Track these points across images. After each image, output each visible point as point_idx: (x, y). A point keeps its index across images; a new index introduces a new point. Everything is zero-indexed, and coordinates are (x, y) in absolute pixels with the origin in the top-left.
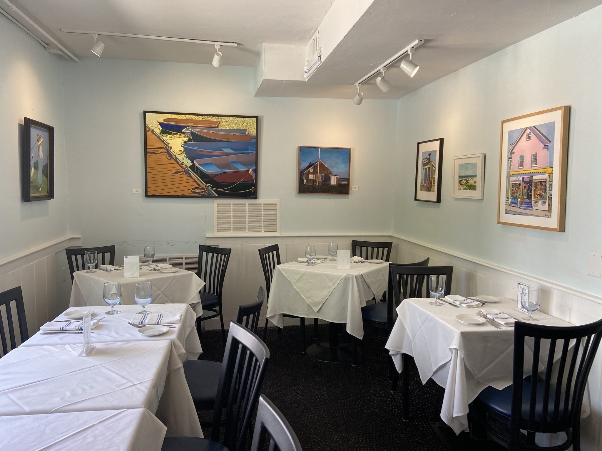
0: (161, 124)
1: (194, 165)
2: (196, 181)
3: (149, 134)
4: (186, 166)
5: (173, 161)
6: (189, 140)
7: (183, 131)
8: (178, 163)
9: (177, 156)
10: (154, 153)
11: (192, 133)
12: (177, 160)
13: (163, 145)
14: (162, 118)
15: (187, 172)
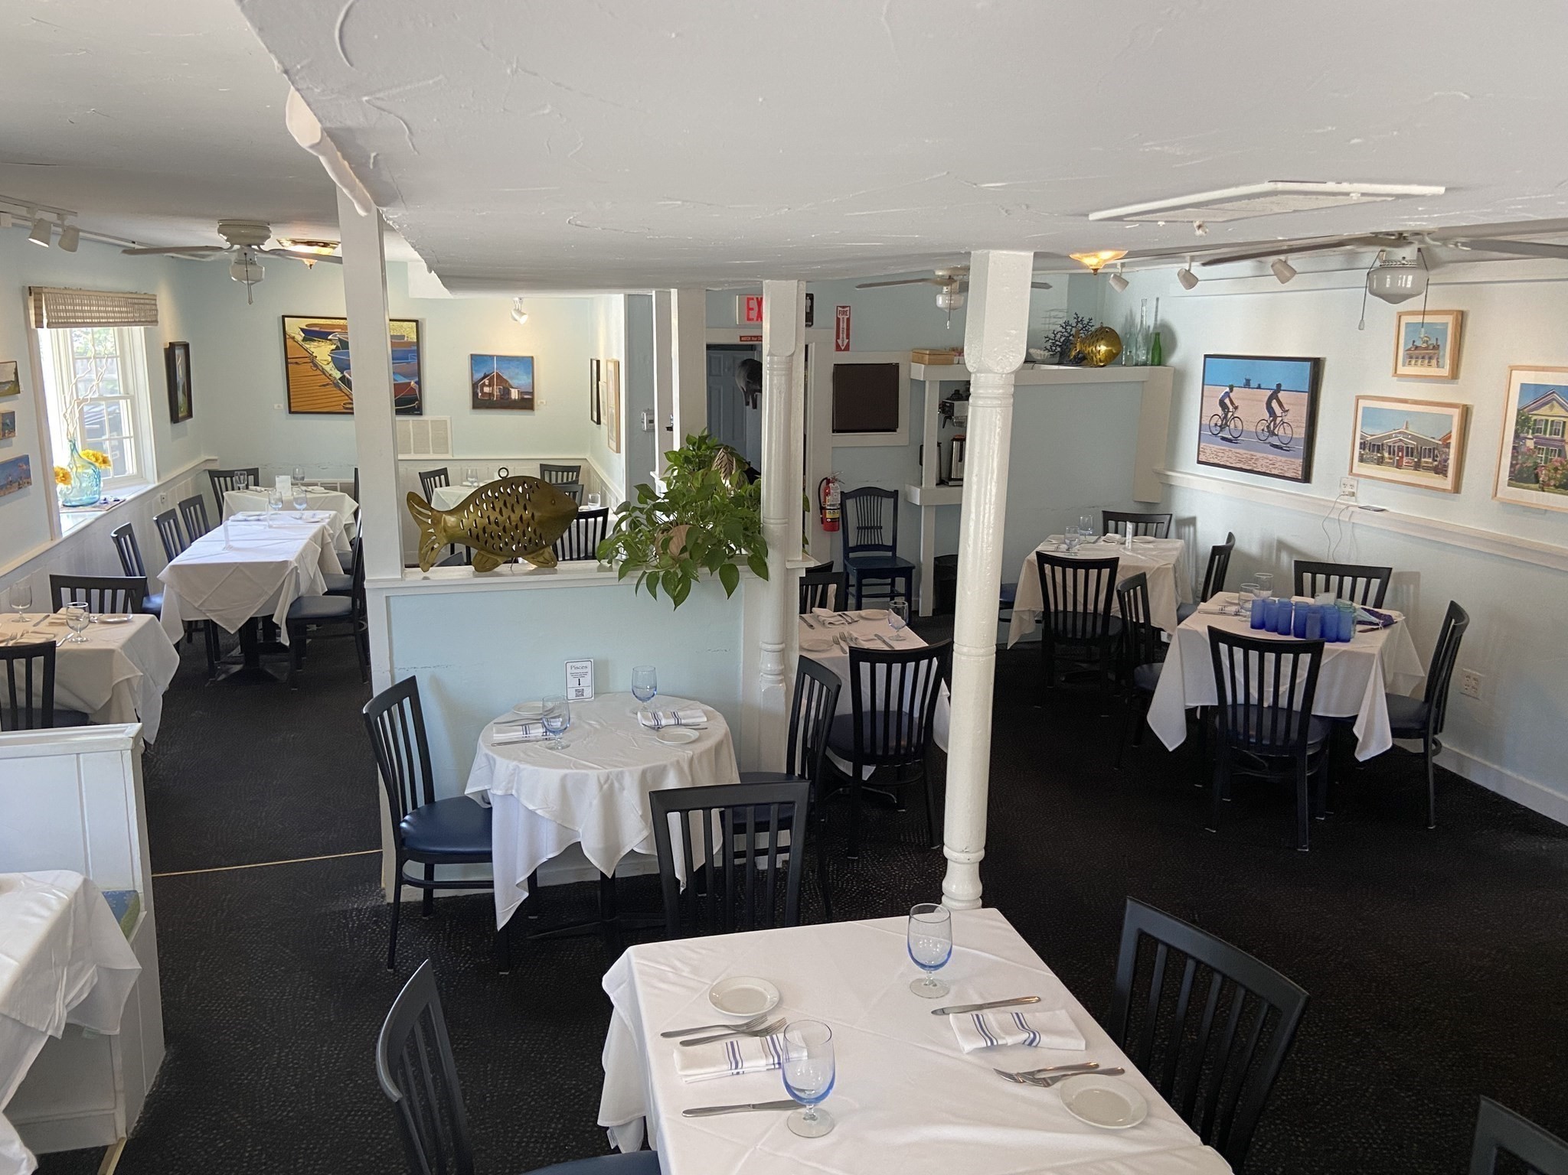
0: (303, 330)
1: (344, 376)
2: (347, 395)
3: (289, 342)
4: (335, 378)
5: (319, 372)
6: (337, 348)
7: (330, 337)
8: (324, 374)
9: (324, 366)
10: (296, 363)
11: (340, 339)
12: (323, 372)
13: (307, 355)
14: (304, 323)
15: (336, 385)
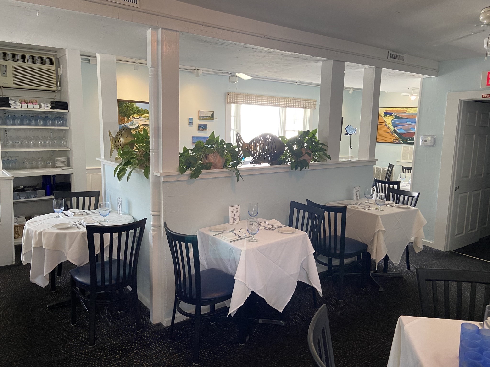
0: (384, 112)
1: (395, 129)
2: (395, 136)
3: (380, 117)
4: (392, 130)
5: (387, 128)
6: (394, 119)
7: (392, 115)
8: (388, 128)
9: (389, 125)
10: (380, 124)
11: (395, 116)
12: (388, 127)
13: (384, 121)
14: (384, 110)
15: (392, 132)
